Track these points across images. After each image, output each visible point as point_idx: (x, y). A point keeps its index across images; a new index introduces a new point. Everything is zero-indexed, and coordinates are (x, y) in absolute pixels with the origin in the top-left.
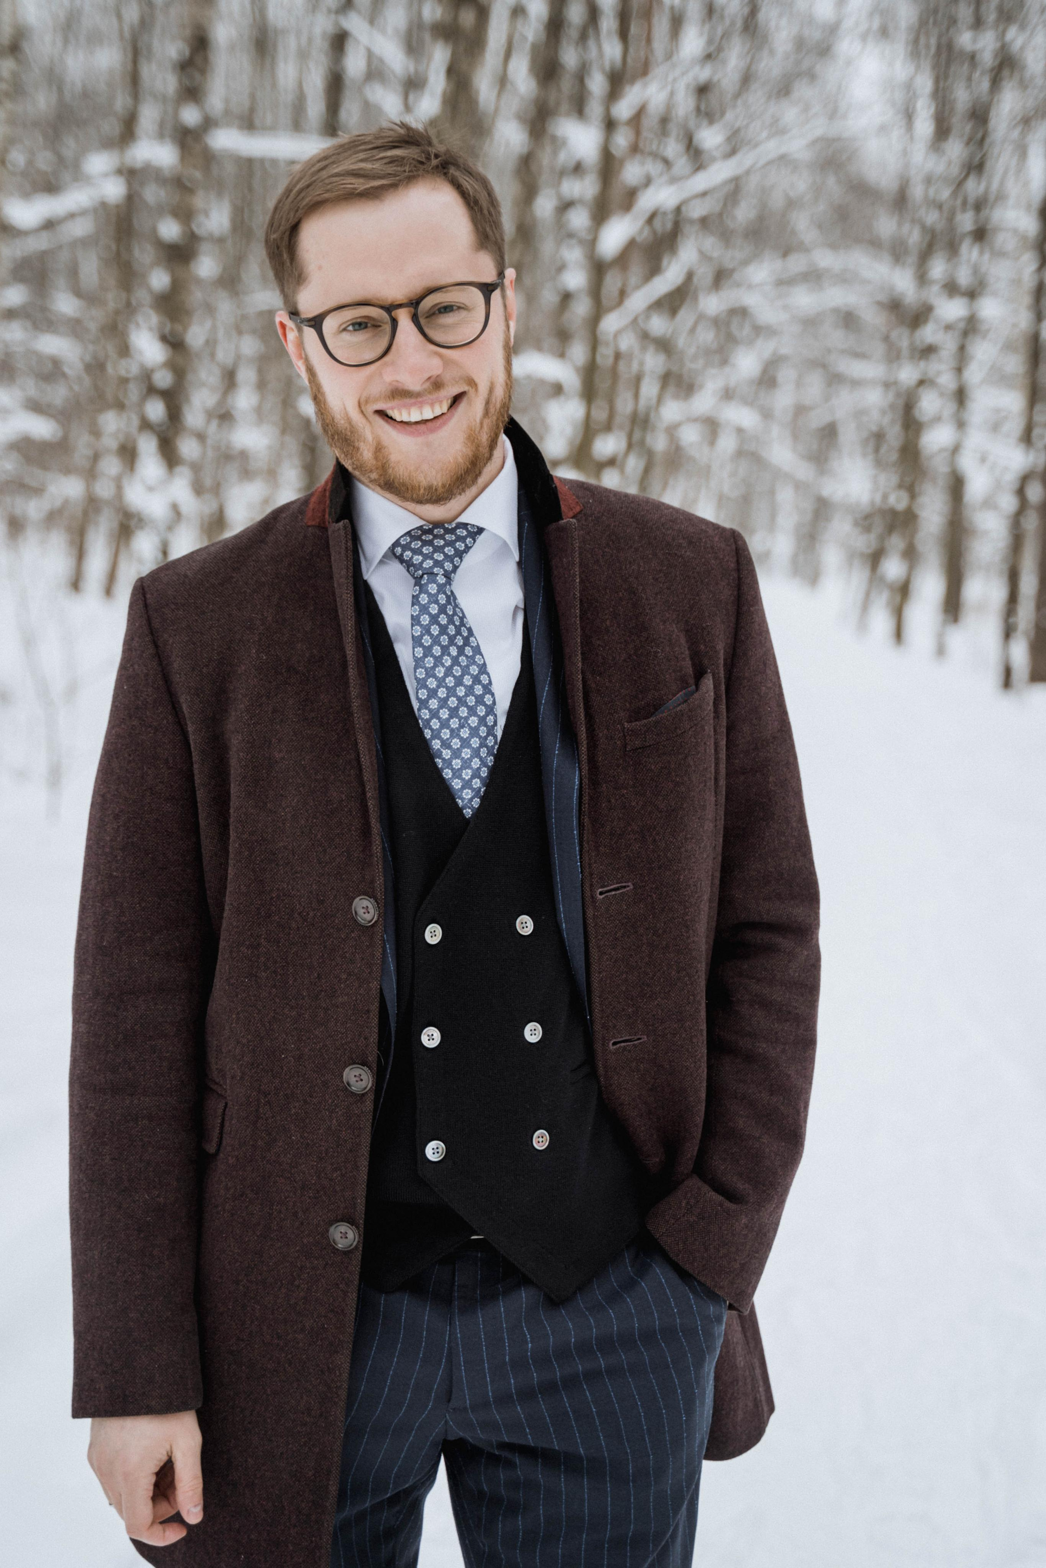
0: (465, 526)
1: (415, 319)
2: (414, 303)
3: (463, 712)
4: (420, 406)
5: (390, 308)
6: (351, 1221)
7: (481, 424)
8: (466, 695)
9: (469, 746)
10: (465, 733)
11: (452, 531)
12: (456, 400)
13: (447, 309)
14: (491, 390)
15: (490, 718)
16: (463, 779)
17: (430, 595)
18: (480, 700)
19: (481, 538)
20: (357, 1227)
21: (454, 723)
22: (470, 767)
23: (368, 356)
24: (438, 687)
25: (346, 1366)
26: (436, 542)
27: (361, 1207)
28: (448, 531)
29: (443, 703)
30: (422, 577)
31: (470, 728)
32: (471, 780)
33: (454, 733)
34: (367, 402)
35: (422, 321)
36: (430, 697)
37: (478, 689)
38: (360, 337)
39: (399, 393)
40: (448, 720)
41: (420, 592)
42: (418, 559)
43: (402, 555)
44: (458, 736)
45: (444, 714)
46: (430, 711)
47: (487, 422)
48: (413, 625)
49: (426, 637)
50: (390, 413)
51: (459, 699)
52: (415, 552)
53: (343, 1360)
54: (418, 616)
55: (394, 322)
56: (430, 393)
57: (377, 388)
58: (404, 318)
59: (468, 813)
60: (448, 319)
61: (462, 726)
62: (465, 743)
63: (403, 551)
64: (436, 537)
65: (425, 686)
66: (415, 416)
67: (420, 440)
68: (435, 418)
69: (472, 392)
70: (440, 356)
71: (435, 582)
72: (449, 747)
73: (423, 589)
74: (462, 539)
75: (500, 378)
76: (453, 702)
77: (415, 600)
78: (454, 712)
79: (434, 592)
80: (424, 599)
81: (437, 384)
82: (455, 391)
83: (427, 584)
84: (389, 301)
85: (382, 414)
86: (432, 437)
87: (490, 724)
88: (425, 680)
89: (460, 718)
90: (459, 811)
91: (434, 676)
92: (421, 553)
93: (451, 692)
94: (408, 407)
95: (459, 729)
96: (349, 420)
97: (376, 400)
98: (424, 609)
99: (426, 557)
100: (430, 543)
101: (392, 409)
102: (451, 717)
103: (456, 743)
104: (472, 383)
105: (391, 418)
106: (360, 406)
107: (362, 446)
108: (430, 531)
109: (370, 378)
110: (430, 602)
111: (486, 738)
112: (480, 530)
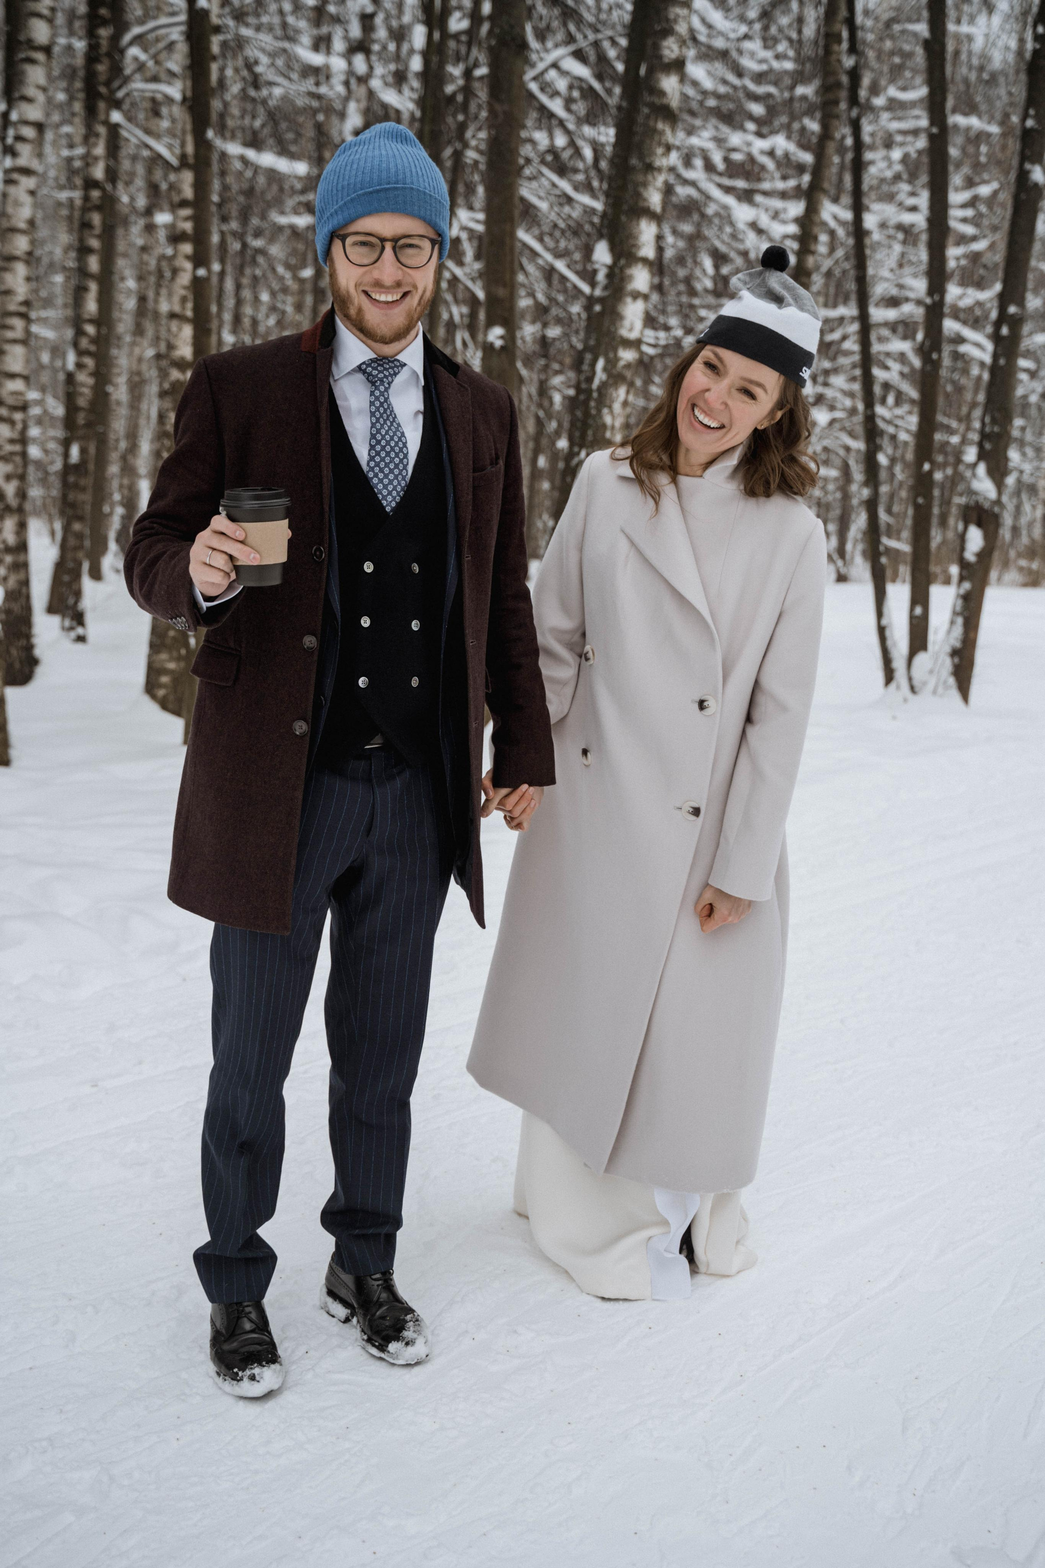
0: (398, 361)
1: (394, 249)
2: (395, 240)
3: (393, 455)
4: (386, 293)
5: (383, 240)
6: (305, 720)
7: (416, 309)
8: (395, 446)
9: (393, 473)
10: (392, 466)
11: (392, 362)
12: (405, 295)
13: (411, 246)
14: (424, 291)
15: (405, 460)
16: (388, 490)
17: (380, 392)
18: (401, 450)
19: (405, 368)
20: (308, 724)
21: (387, 460)
22: (392, 484)
23: (366, 262)
24: (382, 439)
25: (301, 797)
26: (385, 365)
27: (310, 714)
28: (390, 361)
29: (383, 448)
30: (376, 381)
31: (395, 464)
32: (392, 491)
33: (387, 465)
34: (360, 284)
35: (397, 249)
36: (377, 444)
37: (401, 444)
38: (364, 250)
39: (378, 284)
40: (385, 457)
41: (375, 389)
42: (375, 372)
43: (366, 369)
44: (388, 467)
45: (383, 454)
46: (376, 451)
47: (419, 309)
48: (370, 406)
49: (377, 413)
50: (370, 293)
51: (391, 447)
52: (374, 368)
53: (299, 794)
54: (374, 402)
55: (383, 248)
56: (394, 288)
57: (368, 279)
58: (388, 246)
59: (388, 509)
60: (410, 251)
61: (391, 462)
62: (391, 471)
63: (367, 367)
64: (384, 363)
65: (375, 438)
66: (383, 298)
67: (382, 311)
68: (393, 302)
69: (415, 291)
70: (402, 270)
71: (384, 385)
72: (383, 472)
73: (377, 388)
74: (397, 367)
75: (430, 286)
76: (388, 448)
77: (372, 394)
78: (388, 454)
79: (383, 390)
80: (377, 393)
81: (398, 284)
82: (407, 289)
83: (379, 386)
84: (383, 237)
85: (366, 293)
86: (389, 312)
87: (405, 463)
88: (375, 435)
89: (391, 458)
90: (384, 508)
91: (380, 433)
92: (377, 370)
93: (388, 443)
94: (381, 293)
95: (389, 463)
96: (348, 292)
97: (365, 285)
98: (377, 398)
99: (380, 372)
100: (382, 365)
101: (372, 292)
102: (386, 456)
103: (386, 470)
104: (415, 287)
105: (369, 296)
106: (356, 286)
107: (351, 307)
108: (381, 360)
109: (365, 273)
110: (380, 395)
111: (402, 470)
112: (405, 365)
